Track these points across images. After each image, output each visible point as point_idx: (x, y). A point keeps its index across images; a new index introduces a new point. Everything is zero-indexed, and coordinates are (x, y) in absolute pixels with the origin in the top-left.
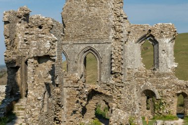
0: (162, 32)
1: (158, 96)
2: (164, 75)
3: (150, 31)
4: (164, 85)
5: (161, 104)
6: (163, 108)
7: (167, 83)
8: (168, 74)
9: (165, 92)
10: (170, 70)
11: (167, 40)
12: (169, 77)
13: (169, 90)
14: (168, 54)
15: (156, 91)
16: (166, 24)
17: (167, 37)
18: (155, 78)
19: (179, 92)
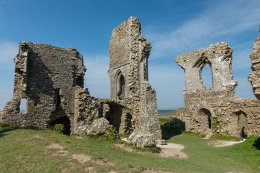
0: (214, 52)
1: (213, 115)
2: (218, 93)
3: (204, 54)
4: (219, 104)
5: (218, 123)
6: (221, 127)
7: (221, 101)
8: (223, 92)
9: (220, 110)
10: (224, 88)
11: (219, 59)
12: (224, 95)
13: (225, 108)
14: (221, 73)
15: (211, 110)
16: (217, 44)
17: (219, 56)
18: (210, 97)
19: (237, 110)
